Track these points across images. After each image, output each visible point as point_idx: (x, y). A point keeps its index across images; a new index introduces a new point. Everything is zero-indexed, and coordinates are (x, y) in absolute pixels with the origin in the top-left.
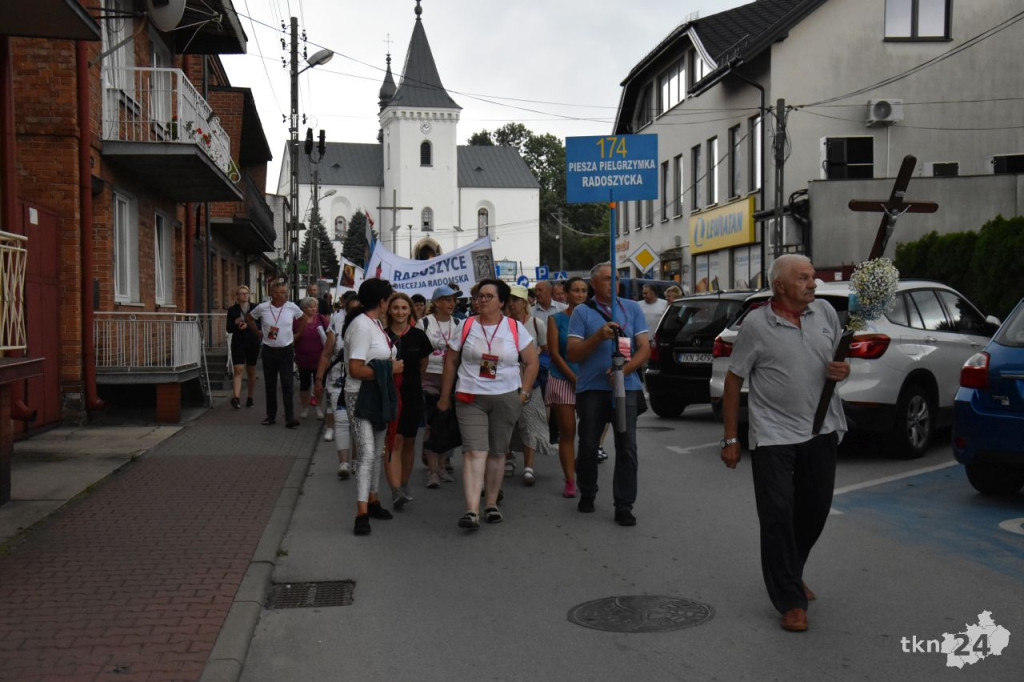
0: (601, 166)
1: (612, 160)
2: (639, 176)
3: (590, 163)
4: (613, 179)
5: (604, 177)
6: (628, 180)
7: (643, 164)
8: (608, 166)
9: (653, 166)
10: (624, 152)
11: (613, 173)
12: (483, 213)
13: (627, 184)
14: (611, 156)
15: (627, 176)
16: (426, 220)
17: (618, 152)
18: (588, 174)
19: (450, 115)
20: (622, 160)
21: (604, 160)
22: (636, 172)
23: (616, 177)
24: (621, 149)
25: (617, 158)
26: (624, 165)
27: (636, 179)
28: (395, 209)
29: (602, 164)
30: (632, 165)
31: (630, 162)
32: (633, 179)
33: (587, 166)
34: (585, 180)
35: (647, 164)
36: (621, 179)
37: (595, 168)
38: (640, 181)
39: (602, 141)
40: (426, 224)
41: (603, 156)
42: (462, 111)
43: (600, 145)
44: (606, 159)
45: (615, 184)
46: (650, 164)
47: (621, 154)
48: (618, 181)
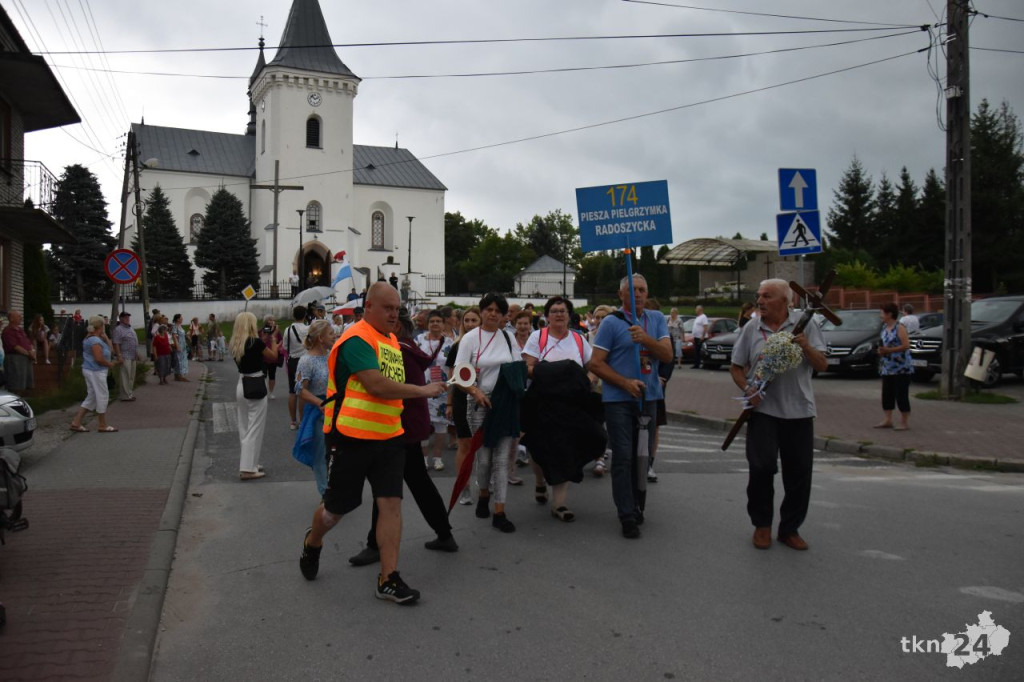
0: (613, 215)
1: (623, 208)
2: (652, 222)
3: (601, 212)
4: (626, 226)
5: (617, 225)
6: (641, 226)
7: (655, 210)
8: (620, 213)
9: (665, 211)
10: (635, 199)
11: (625, 220)
12: (377, 217)
13: (640, 230)
14: (622, 204)
15: (640, 222)
16: (313, 218)
17: (629, 199)
18: (601, 223)
19: (346, 85)
20: (633, 207)
21: (615, 209)
22: (648, 218)
23: (629, 224)
24: (632, 196)
25: (628, 205)
26: (636, 212)
27: (649, 225)
28: (277, 189)
29: (613, 212)
30: (644, 212)
31: (642, 208)
32: (646, 225)
33: (599, 215)
34: (598, 229)
35: (658, 209)
36: (634, 226)
37: (607, 216)
38: (653, 227)
39: (612, 191)
40: (312, 223)
41: (614, 204)
42: (361, 84)
43: (610, 194)
44: (618, 207)
45: (629, 231)
46: (661, 209)
47: (632, 202)
48: (631, 228)
